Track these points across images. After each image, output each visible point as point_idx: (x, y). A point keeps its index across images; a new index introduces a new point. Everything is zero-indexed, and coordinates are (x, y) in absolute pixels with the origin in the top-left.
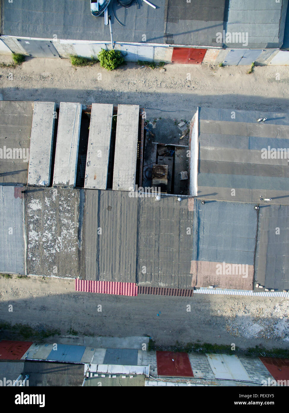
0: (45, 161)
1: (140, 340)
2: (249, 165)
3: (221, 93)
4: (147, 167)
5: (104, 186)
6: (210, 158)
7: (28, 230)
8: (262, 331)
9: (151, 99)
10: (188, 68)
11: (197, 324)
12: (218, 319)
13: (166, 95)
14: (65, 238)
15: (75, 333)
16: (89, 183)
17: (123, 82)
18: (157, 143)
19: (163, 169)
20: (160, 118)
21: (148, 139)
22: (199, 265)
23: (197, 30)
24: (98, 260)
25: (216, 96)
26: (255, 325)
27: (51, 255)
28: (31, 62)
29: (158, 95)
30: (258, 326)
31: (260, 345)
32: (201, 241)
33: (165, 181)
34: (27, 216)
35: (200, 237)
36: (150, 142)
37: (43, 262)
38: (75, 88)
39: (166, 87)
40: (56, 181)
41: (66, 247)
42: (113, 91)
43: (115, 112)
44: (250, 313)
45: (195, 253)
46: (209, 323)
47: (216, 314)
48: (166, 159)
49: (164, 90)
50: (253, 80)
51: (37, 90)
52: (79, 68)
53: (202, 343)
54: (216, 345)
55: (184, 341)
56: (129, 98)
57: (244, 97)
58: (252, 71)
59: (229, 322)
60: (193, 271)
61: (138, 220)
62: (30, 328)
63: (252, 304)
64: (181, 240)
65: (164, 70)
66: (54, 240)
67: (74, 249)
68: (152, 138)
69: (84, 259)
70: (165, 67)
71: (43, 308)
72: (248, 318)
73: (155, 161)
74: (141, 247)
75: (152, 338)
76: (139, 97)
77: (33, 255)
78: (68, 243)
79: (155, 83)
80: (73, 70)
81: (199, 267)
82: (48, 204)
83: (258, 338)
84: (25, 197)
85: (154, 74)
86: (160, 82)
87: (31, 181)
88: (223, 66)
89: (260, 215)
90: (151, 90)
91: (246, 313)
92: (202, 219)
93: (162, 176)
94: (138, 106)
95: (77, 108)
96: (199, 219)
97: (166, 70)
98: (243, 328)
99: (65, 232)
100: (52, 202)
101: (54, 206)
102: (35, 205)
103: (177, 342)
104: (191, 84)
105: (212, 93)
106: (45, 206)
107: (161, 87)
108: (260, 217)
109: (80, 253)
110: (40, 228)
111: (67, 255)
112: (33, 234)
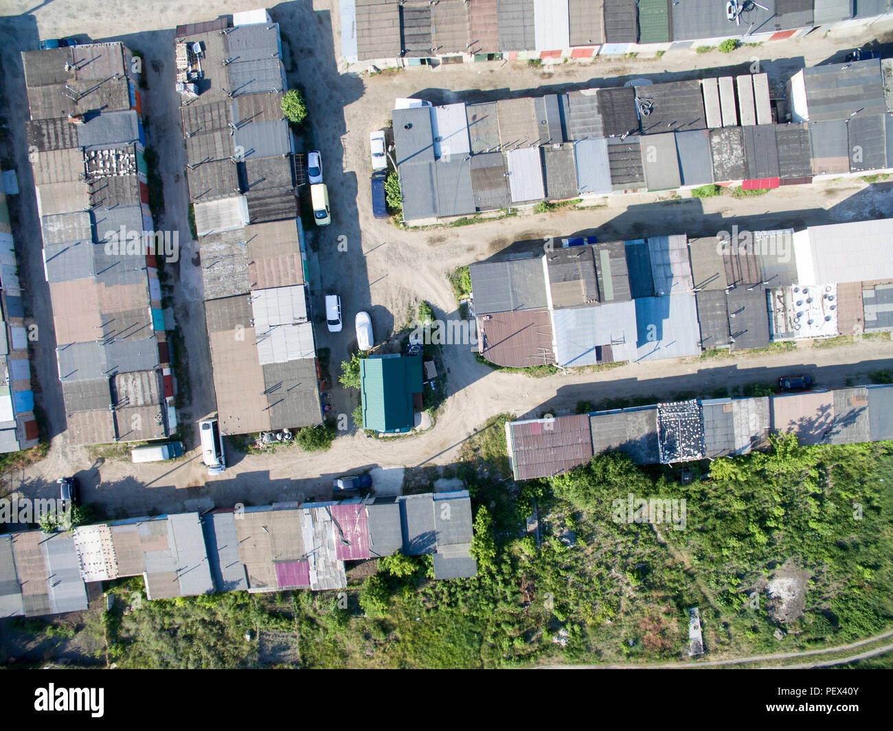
0: (717, 113)
5: (753, 124)
6: (813, 97)
7: (713, 155)
10: (779, 43)
14: (735, 156)
16: (744, 123)
22: (815, 161)
24: (756, 167)
27: (728, 168)
32: (814, 146)
34: (711, 147)
35: (813, 144)
37: (723, 174)
40: (725, 124)
41: (736, 161)
43: (752, 79)
45: (811, 154)
52: (702, 54)
60: (812, 164)
61: (776, 139)
66: (729, 159)
67: (742, 162)
69: (748, 166)
70: (763, 45)
77: (718, 169)
78: (738, 159)
80: (699, 57)
82: (724, 137)
84: (709, 136)
85: (754, 51)
87: (711, 126)
92: (813, 134)
94: (766, 74)
95: (730, 80)
96: (811, 134)
97: (763, 47)
99: (735, 152)
100: (726, 136)
101: (728, 138)
102: (716, 139)
106: (722, 140)
109: (746, 164)
110: (720, 153)
111: (738, 166)
112: (716, 157)
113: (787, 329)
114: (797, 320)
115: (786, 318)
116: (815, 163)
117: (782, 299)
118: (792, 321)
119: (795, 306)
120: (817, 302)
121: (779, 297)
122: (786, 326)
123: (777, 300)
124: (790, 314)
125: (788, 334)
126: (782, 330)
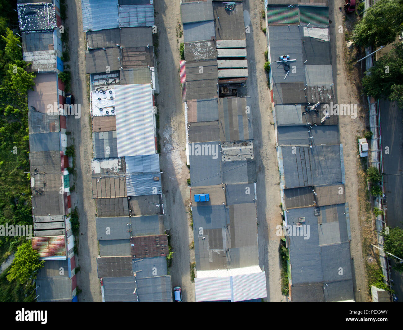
0: (225, 46)
2: (233, 116)
3: (261, 112)
4: (227, 86)
5: (219, 67)
6: (233, 102)
7: (200, 42)
9: (255, 85)
10: (269, 98)
11: (167, 112)
13: (257, 90)
14: (199, 55)
15: (158, 64)
16: (219, 62)
17: (260, 73)
18: (237, 89)
19: (227, 91)
20: (247, 89)
23: (279, 95)
24: (193, 67)
25: (259, 110)
26: (169, 136)
27: (193, 51)
28: (264, 36)
29: (257, 87)
32: (204, 102)
33: (223, 92)
34: (205, 41)
37: (189, 48)
38: (255, 54)
39: (260, 90)
40: (219, 50)
41: (196, 56)
42: (256, 69)
43: (245, 68)
44: (173, 133)
45: (199, 100)
46: (167, 117)
48: (231, 92)
49: (259, 89)
51: (253, 39)
52: (264, 55)
53: (159, 115)
54: (159, 120)
56: (254, 76)
57: (261, 122)
59: (169, 125)
60: (193, 100)
61: (209, 79)
62: (158, 46)
63: (177, 134)
64: (203, 95)
66: (198, 52)
67: (196, 59)
68: (239, 86)
69: (193, 63)
71: (166, 51)
72: (171, 132)
73: (230, 88)
74: (200, 82)
75: (159, 95)
77: (192, 45)
78: (198, 57)
79: (261, 86)
80: (263, 53)
82: (210, 48)
84: (212, 40)
85: (265, 85)
87: (218, 42)
88: (272, 112)
89: (215, 122)
90: (258, 84)
91: (173, 131)
92: (212, 101)
93: (224, 91)
94: (248, 76)
95: (245, 55)
96: (212, 100)
97: (267, 89)
98: (167, 131)
99: (202, 55)
100: (211, 50)
101: (210, 51)
102: (209, 44)
105: (260, 109)
106: (209, 47)
109: (195, 61)
110: (202, 46)
111: (193, 57)
112: (199, 44)
113: (96, 86)
114: (101, 91)
115: (103, 85)
116: (194, 104)
117: (114, 82)
118: (101, 89)
119: (110, 90)
120: (111, 103)
121: (115, 80)
122: (98, 86)
123: (113, 80)
124: (105, 88)
125: (94, 87)
126: (96, 83)
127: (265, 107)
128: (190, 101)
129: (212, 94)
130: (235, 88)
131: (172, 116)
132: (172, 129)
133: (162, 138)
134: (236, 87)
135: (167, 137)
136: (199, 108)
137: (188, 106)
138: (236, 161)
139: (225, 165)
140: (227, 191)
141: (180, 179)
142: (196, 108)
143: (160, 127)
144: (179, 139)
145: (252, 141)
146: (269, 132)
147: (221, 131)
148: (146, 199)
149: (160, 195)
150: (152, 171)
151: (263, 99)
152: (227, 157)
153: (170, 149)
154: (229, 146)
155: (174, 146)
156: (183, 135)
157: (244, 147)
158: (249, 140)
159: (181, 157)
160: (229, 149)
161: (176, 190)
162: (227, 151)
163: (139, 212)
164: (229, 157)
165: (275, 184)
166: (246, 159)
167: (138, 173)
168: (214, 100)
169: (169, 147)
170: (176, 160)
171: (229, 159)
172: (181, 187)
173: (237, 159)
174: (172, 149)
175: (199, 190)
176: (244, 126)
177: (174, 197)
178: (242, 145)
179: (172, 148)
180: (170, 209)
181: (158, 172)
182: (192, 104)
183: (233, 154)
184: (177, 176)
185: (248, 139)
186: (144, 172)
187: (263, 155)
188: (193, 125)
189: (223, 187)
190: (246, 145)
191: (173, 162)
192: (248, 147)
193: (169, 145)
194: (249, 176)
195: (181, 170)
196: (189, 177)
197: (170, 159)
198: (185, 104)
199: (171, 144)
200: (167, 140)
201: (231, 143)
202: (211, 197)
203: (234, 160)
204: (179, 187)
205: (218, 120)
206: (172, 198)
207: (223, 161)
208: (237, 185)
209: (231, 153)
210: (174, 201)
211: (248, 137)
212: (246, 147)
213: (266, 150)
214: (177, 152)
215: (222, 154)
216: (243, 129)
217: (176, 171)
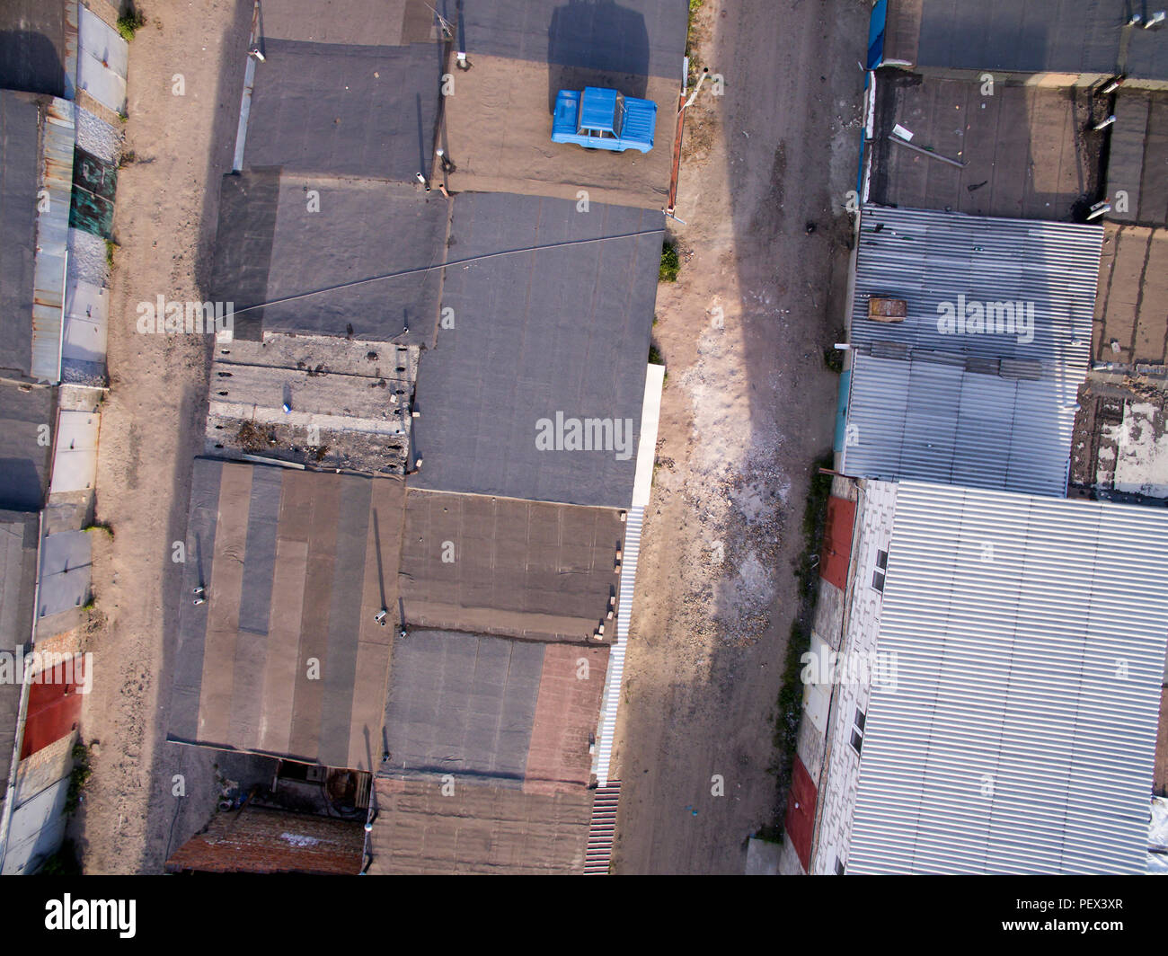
1: (756, 860)
3: (159, 610)
4: (332, 809)
8: (759, 556)
10: (95, 686)
11: (727, 718)
12: (719, 664)
18: (276, 779)
20: (216, 766)
21: (265, 801)
22: (537, 774)
26: (743, 572)
30: (745, 564)
31: (793, 563)
32: (478, 766)
35: (468, 768)
36: (272, 797)
39: (139, 742)
44: (712, 583)
45: (508, 783)
46: (728, 689)
47: (707, 671)
49: (148, 749)
50: (129, 527)
53: (777, 711)
54: (784, 676)
55: (768, 754)
58: (108, 527)
59: (729, 637)
60: (549, 789)
63: (688, 576)
64: (472, 813)
65: (94, 745)
70: (86, 742)
72: (723, 589)
73: (318, 788)
75: (753, 831)
76: (159, 810)
79: (129, 769)
81: (542, 775)
83: (777, 568)
86: (126, 757)
88: (91, 601)
89: (422, 623)
90: (145, 781)
91: (710, 595)
92: (425, 763)
97: (96, 742)
98: (747, 604)
103: (769, 770)
104: (135, 682)
107: (139, 756)
108: (427, 624)
116: (543, 767)
127: (131, 637)
128: (566, 788)
129: (413, 809)
130: (286, 783)
131: (696, 689)
132: (712, 610)
133: (786, 565)
134: (282, 791)
135: (752, 569)
136: (517, 734)
137: (588, 761)
138: (329, 330)
139: (406, 313)
140: (428, 141)
141: (723, 289)
142: (538, 731)
143: (787, 634)
144: (683, 542)
145: (210, 448)
146: (133, 482)
147: (391, 553)
148: (973, 188)
149: (878, 198)
150: (905, 365)
151: (134, 687)
152: (384, 373)
153: (748, 490)
154: (357, 439)
155: (720, 506)
156: (654, 559)
157: (265, 416)
158: (222, 459)
159: (690, 424)
160: (363, 425)
161: (755, 225)
162: (378, 411)
163: (1036, 109)
164: (370, 366)
165: (150, 161)
166: (267, 335)
167: (998, 372)
168: (410, 770)
169: (753, 503)
170: (724, 411)
171: (372, 355)
172: (725, 236)
173: (320, 345)
174: (738, 484)
175: (613, 176)
176: (242, 555)
177: (776, 191)
178: (271, 432)
179: (733, 493)
180: (812, 116)
181: (868, 351)
182: (557, 764)
183: (341, 382)
184: (737, 311)
185: (226, 466)
186: (956, 372)
187: (191, 350)
188: (579, 628)
189: (448, 166)
190: (247, 428)
191: (744, 400)
192: (238, 412)
193: (750, 515)
194: (269, 222)
195: (706, 345)
196: (664, 291)
197: (759, 427)
198: (603, 769)
199: (736, 516)
200: (757, 545)
201: (338, 461)
202: (541, 117)
203: (340, 341)
204: (739, 242)
205: (404, 627)
206: (791, 185)
207: (414, 349)
208: (358, 171)
209: (353, 391)
210: (781, 162)
211: (224, 474)
212: (249, 416)
213: (167, 379)
214: (706, 465)
215: (412, 399)
216: (250, 537)
217: (739, 348)
